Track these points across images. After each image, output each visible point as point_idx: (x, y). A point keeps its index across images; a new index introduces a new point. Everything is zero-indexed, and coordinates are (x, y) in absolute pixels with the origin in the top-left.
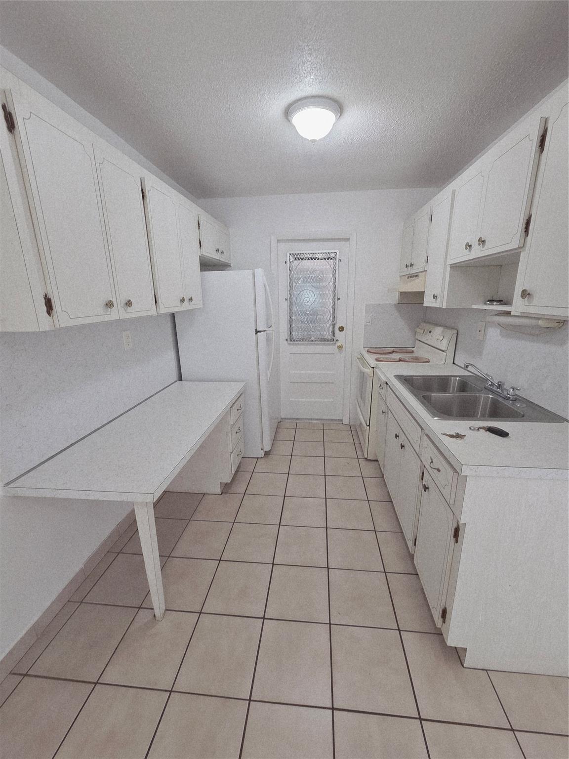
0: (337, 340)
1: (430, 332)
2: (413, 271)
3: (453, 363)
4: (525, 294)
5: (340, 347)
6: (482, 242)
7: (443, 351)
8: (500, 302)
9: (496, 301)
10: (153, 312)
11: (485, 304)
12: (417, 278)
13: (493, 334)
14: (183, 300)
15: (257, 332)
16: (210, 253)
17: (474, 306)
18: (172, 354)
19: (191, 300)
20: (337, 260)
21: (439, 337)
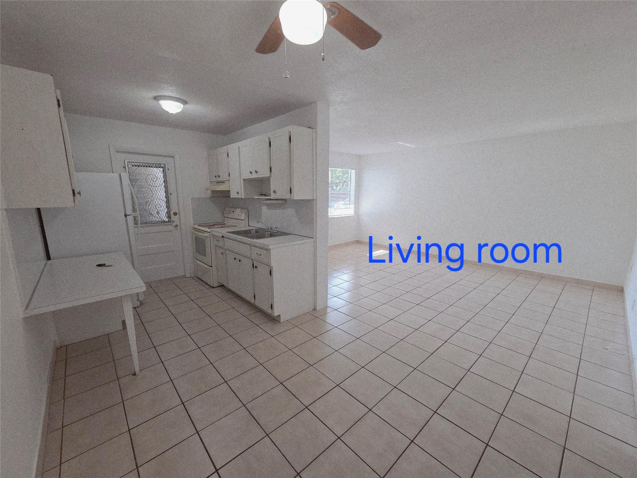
0: (173, 222)
1: (233, 212)
2: (220, 179)
3: (249, 226)
4: (274, 192)
5: (176, 226)
6: (256, 172)
7: (242, 220)
8: (265, 195)
9: (263, 195)
11: (259, 196)
12: (223, 183)
13: (264, 209)
15: (126, 216)
17: (255, 197)
20: (166, 169)
21: (239, 214)
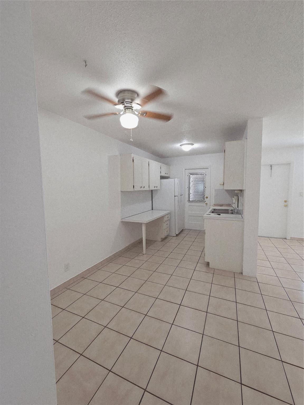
0: (205, 201)
5: (206, 204)
10: (148, 189)
14: (155, 187)
15: (175, 196)
16: (163, 174)
18: (151, 202)
19: (157, 187)
20: (205, 175)
